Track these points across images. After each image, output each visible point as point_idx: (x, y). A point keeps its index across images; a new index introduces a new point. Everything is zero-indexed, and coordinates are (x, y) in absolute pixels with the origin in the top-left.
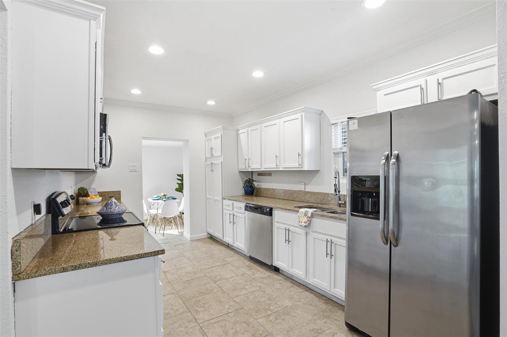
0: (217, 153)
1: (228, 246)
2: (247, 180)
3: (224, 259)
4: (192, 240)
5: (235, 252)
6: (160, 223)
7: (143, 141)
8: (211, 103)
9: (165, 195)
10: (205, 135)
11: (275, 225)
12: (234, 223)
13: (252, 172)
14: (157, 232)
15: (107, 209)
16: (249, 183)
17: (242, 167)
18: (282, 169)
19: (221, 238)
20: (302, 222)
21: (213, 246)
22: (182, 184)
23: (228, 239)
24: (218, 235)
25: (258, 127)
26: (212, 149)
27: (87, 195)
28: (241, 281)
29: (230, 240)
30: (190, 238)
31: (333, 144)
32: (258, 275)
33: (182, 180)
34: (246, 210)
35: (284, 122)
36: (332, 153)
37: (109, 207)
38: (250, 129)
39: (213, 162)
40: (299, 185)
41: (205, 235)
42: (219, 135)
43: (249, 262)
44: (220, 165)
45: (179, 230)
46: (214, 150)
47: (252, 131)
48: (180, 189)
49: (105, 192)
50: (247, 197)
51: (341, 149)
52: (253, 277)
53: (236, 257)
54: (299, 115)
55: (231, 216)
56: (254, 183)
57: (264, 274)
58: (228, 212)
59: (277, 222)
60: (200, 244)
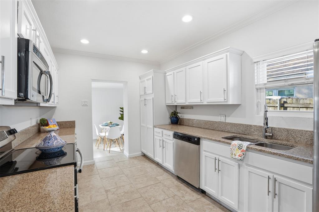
0: (149, 91)
1: (158, 164)
2: (173, 112)
3: (155, 178)
4: (130, 158)
5: (164, 171)
6: (108, 143)
7: (92, 82)
8: (145, 52)
9: (111, 123)
10: (140, 78)
11: (203, 154)
12: (163, 147)
13: (176, 105)
14: (105, 149)
15: (44, 144)
16: (174, 114)
17: (169, 102)
18: (206, 104)
19: (153, 158)
20: (235, 155)
21: (146, 164)
22: (123, 114)
23: (158, 159)
24: (150, 155)
25: (183, 69)
26: (145, 88)
27: (47, 125)
28: (173, 205)
29: (160, 161)
30: (129, 156)
31: (256, 81)
32: (187, 197)
33: (123, 112)
34: (174, 137)
35: (208, 63)
36: (255, 89)
37: (47, 141)
38: (175, 71)
39: (146, 98)
40: (220, 117)
41: (139, 153)
42: (151, 77)
43: (177, 182)
44: (152, 100)
45: (121, 148)
46: (146, 89)
47: (178, 73)
48: (122, 118)
49: (63, 122)
50: (173, 126)
51: (265, 84)
52: (183, 199)
53: (166, 175)
54: (224, 55)
55: (161, 142)
56: (178, 114)
57: (193, 196)
58: (159, 138)
59: (205, 151)
60: (136, 162)
